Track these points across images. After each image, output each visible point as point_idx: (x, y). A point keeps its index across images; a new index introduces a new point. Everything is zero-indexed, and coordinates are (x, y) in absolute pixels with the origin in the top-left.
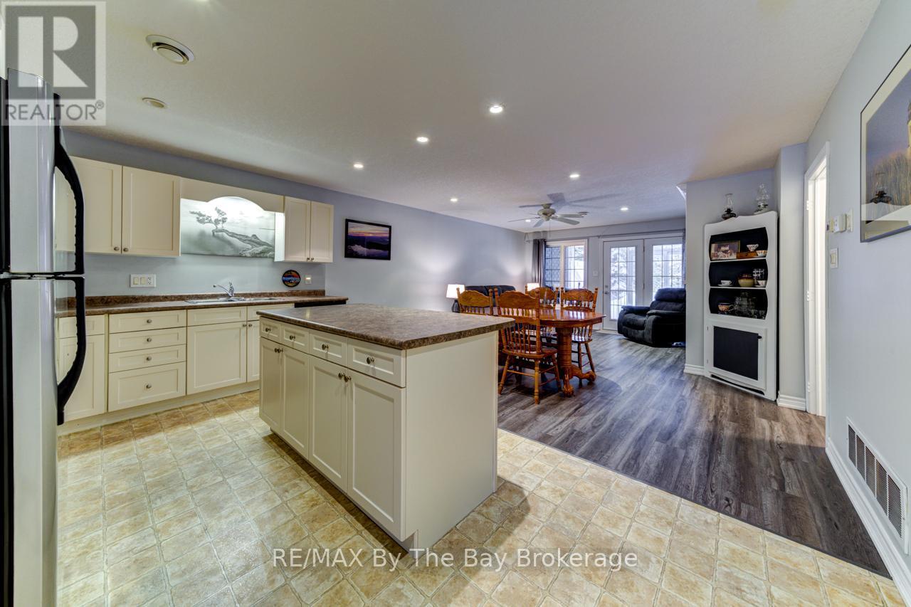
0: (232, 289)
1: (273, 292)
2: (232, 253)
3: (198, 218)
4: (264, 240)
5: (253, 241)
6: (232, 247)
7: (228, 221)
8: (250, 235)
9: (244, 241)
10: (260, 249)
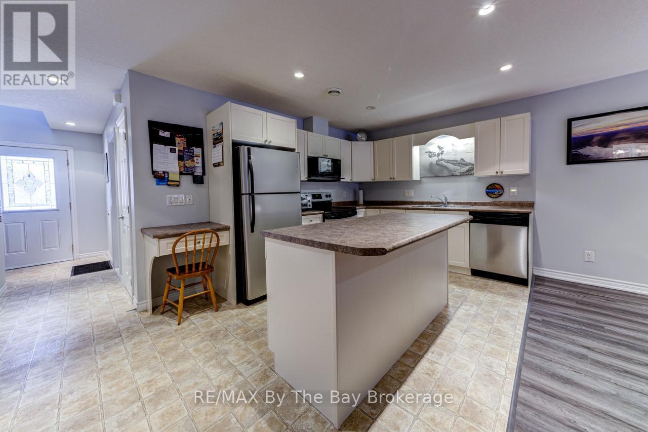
0: (446, 199)
2: (447, 174)
3: (429, 155)
4: (468, 162)
5: (461, 164)
6: (447, 170)
7: (444, 152)
8: (459, 160)
9: (455, 164)
10: (467, 168)
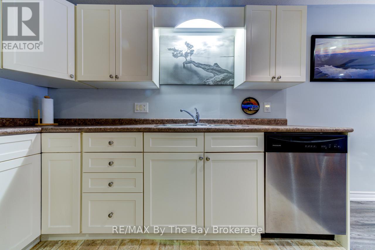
0: (198, 117)
1: (233, 119)
2: (198, 82)
3: (173, 53)
4: (224, 68)
5: (215, 70)
6: (198, 77)
7: (194, 52)
8: (212, 65)
9: (207, 70)
10: (221, 76)
